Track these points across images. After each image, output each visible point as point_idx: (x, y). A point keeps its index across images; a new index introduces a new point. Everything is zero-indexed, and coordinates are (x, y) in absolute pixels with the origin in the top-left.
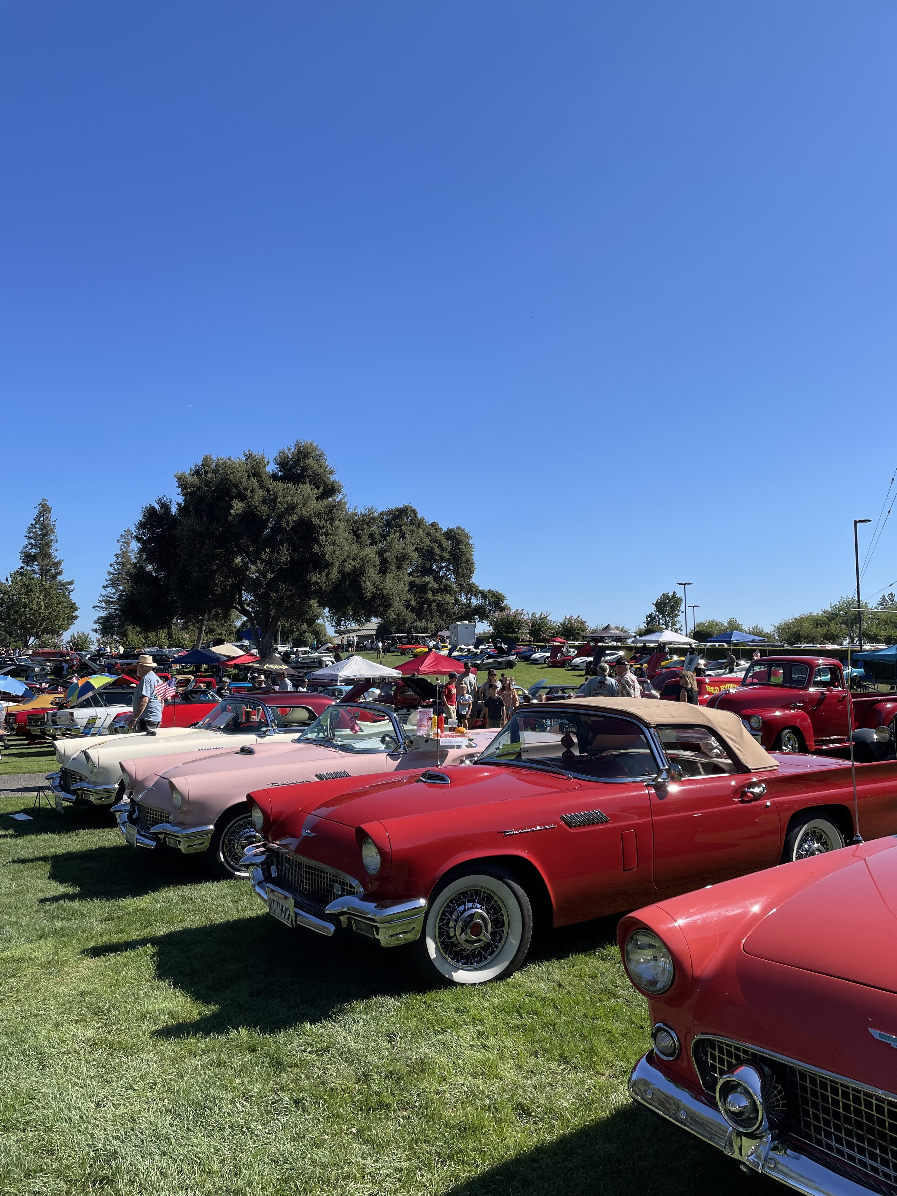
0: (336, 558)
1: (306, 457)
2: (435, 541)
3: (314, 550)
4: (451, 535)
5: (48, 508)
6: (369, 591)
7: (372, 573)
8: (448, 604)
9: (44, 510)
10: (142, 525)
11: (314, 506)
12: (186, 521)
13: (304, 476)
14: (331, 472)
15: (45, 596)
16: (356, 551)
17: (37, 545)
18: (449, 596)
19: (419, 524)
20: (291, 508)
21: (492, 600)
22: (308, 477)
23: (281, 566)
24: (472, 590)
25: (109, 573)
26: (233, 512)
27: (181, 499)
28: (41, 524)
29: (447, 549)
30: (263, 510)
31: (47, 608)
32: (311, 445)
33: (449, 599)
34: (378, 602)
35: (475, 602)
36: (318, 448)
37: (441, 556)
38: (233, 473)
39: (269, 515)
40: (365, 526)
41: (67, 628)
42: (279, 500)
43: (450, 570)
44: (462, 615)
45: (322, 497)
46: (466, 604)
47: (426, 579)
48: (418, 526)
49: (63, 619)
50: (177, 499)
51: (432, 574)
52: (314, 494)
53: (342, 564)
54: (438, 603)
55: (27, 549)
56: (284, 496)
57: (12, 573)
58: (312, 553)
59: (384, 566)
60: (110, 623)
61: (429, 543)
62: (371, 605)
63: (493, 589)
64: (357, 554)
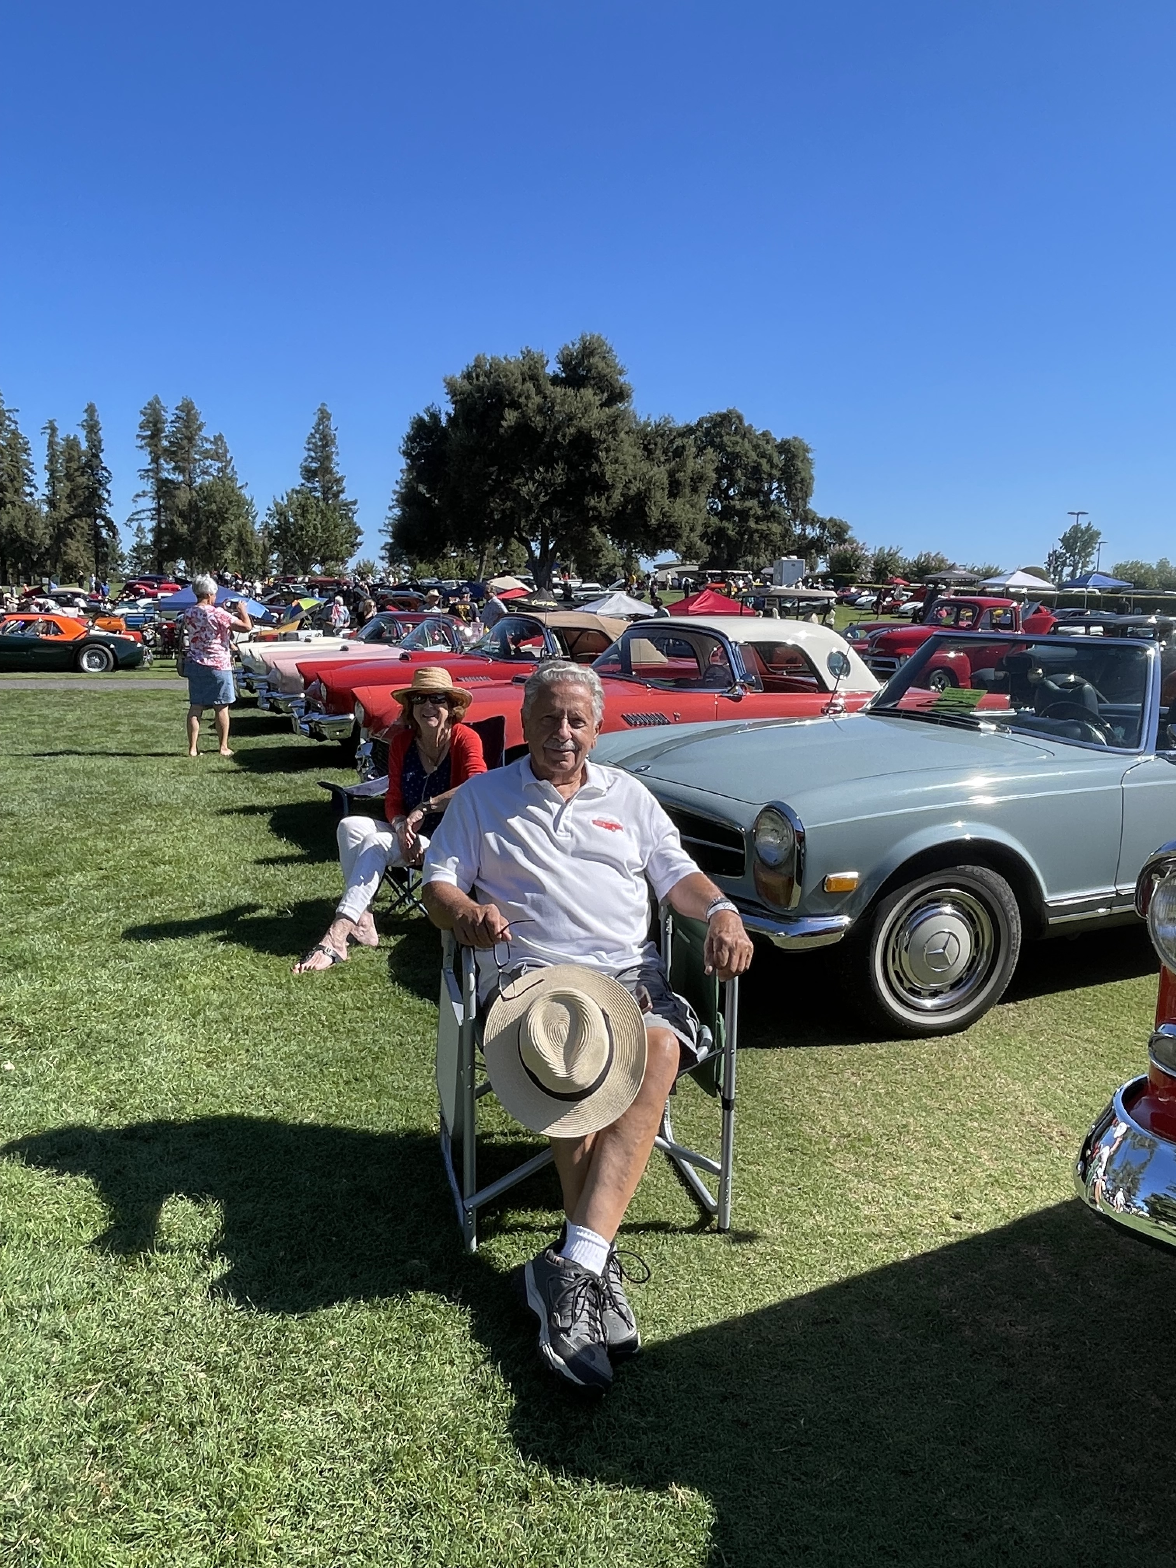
0: (618, 479)
1: (592, 354)
2: (763, 455)
3: (593, 470)
4: (784, 448)
5: (328, 413)
6: (655, 519)
7: (660, 497)
8: (774, 535)
9: (324, 416)
10: (411, 439)
11: (598, 415)
12: (456, 435)
13: (589, 378)
14: (621, 373)
15: (322, 519)
16: (645, 470)
17: (317, 458)
18: (776, 525)
19: (745, 433)
20: (571, 418)
21: (833, 531)
22: (594, 378)
23: (555, 488)
24: (807, 518)
25: (395, 492)
26: (504, 423)
27: (450, 408)
28: (321, 434)
29: (778, 466)
30: (538, 421)
31: (324, 531)
32: (599, 338)
33: (776, 528)
34: (665, 531)
35: (812, 532)
36: (606, 343)
37: (770, 475)
38: (506, 376)
39: (544, 427)
40: (659, 440)
41: (351, 555)
42: (556, 409)
43: (783, 491)
44: (791, 549)
45: (607, 403)
46: (799, 535)
47: (748, 504)
48: (744, 436)
49: (342, 545)
50: (446, 408)
51: (758, 497)
52: (597, 400)
53: (625, 486)
54: (762, 534)
55: (307, 463)
56: (562, 404)
57: (289, 491)
58: (590, 473)
59: (675, 489)
60: (398, 550)
61: (756, 458)
62: (656, 535)
63: (835, 517)
64: (644, 474)
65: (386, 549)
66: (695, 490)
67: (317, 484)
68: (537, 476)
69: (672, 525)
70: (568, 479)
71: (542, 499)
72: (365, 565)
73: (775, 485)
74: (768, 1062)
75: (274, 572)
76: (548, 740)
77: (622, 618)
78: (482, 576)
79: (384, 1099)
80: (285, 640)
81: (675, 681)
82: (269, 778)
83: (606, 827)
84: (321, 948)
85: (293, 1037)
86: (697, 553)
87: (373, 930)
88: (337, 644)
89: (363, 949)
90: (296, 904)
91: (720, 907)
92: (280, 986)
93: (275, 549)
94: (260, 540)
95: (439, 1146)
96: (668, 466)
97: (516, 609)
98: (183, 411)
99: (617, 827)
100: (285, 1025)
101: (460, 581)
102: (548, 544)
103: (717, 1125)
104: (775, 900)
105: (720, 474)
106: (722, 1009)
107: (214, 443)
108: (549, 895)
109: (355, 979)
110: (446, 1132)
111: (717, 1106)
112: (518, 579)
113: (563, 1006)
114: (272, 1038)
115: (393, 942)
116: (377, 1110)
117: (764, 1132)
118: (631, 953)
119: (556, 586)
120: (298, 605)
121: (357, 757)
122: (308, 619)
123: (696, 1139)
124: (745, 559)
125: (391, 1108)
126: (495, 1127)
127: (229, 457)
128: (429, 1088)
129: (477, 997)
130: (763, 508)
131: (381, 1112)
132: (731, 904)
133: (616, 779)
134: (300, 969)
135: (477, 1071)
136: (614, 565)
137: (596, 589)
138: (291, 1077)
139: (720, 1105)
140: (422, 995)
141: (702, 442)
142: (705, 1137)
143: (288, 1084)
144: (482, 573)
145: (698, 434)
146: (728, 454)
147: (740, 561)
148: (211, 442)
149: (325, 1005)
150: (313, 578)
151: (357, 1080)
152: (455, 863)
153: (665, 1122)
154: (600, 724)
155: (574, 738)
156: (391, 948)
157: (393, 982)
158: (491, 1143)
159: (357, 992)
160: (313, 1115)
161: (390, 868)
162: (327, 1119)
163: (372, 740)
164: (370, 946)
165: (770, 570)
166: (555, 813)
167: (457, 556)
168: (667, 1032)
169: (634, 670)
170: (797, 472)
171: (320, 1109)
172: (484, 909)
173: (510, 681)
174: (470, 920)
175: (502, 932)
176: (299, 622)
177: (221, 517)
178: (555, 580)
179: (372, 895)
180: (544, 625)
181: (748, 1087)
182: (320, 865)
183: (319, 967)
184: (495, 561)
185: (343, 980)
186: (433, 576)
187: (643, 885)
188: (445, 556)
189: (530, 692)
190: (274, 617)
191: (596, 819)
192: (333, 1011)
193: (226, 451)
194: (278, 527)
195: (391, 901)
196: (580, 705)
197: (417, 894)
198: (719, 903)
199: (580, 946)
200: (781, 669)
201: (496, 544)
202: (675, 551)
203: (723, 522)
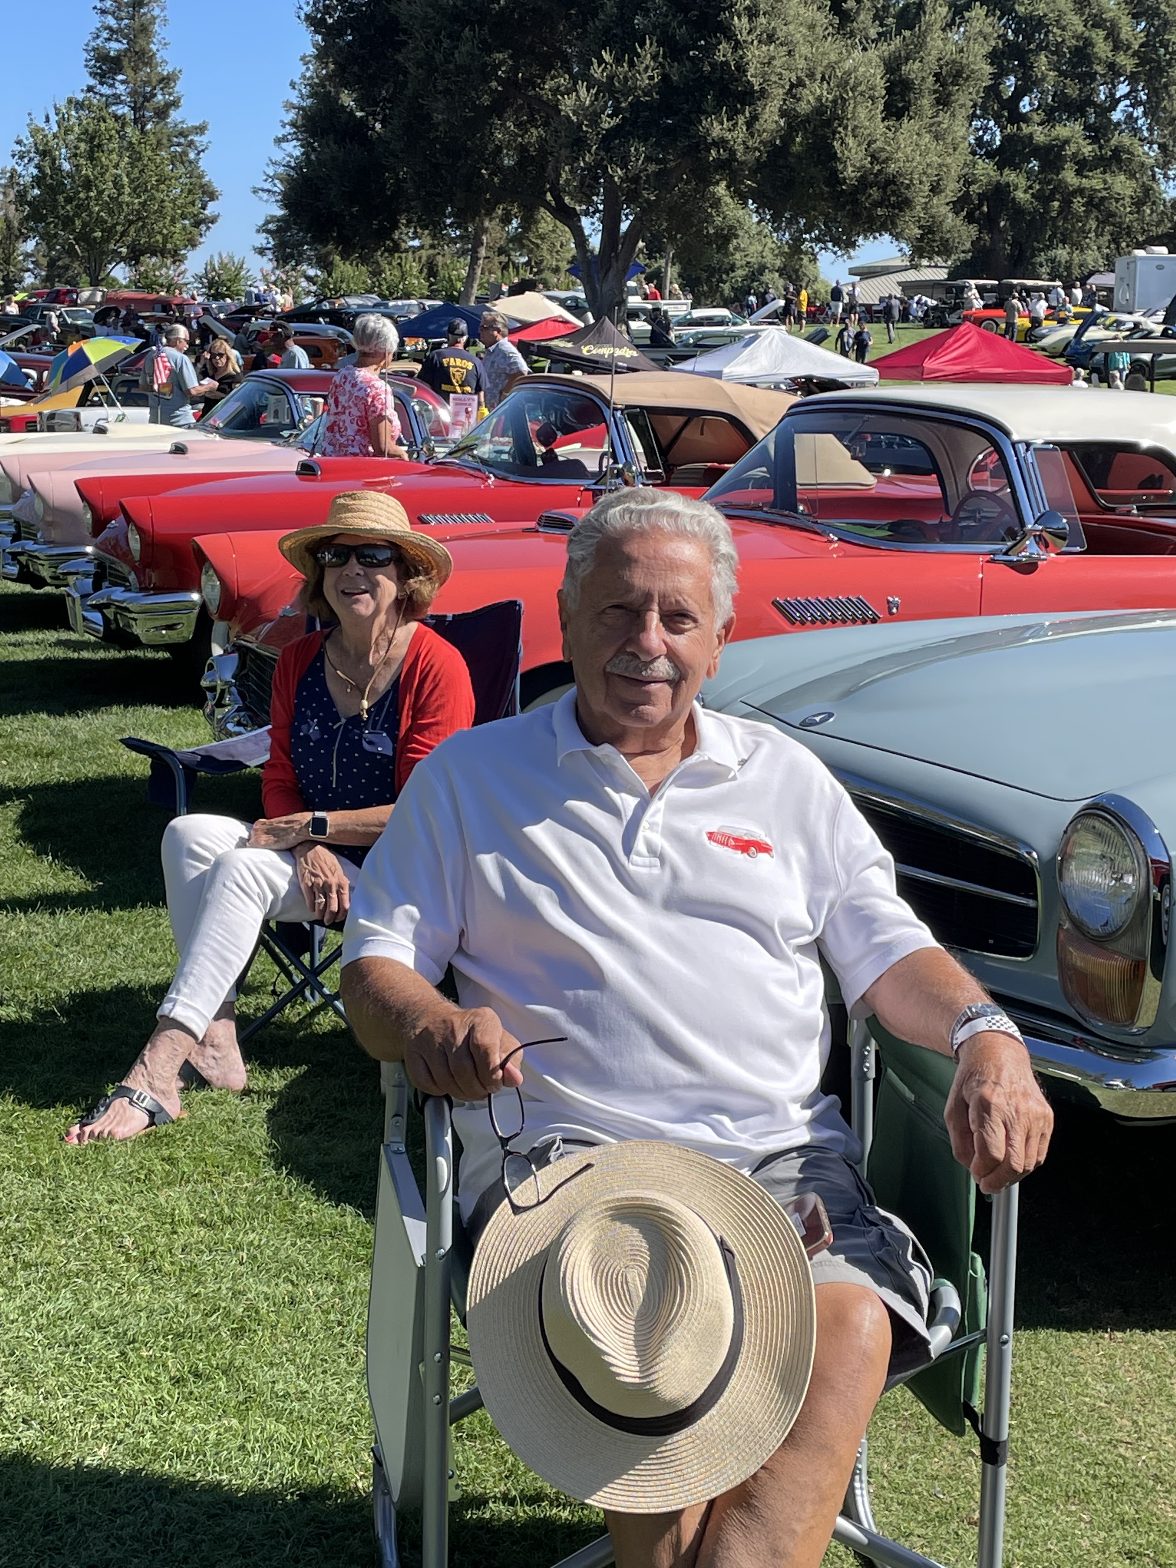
0: (774, 78)
2: (1097, 22)
3: (719, 57)
6: (853, 166)
7: (867, 116)
8: (1117, 200)
15: (132, 164)
16: (833, 57)
17: (122, 30)
18: (1122, 177)
23: (637, 98)
25: (289, 106)
29: (1129, 47)
31: (135, 191)
33: (1123, 185)
34: (874, 193)
37: (1111, 66)
41: (192, 243)
43: (1141, 103)
44: (1155, 231)
47: (1062, 131)
49: (173, 221)
51: (1084, 115)
53: (789, 93)
54: (1091, 198)
55: (99, 42)
57: (62, 104)
58: (714, 64)
59: (899, 98)
60: (294, 233)
61: (1081, 29)
62: (855, 202)
64: (832, 66)
65: (268, 231)
66: (943, 101)
67: (121, 89)
68: (597, 71)
69: (891, 181)
70: (665, 77)
71: (607, 123)
72: (223, 266)
74: (1083, 1361)
75: (29, 279)
76: (615, 655)
77: (777, 388)
78: (476, 292)
79: (255, 1418)
80: (51, 429)
81: (893, 527)
82: (16, 725)
83: (736, 848)
84: (124, 1092)
85: (64, 1280)
86: (945, 243)
87: (236, 1054)
88: (162, 438)
89: (215, 1095)
90: (72, 996)
91: (981, 1025)
92: (38, 1172)
93: (31, 229)
95: (370, 1523)
96: (887, 49)
97: (547, 364)
99: (763, 848)
100: (47, 1256)
101: (428, 303)
102: (619, 221)
103: (969, 1496)
104: (1104, 1009)
105: (1000, 66)
106: (983, 1246)
108: (612, 991)
109: (199, 1160)
110: (388, 1493)
111: (973, 1454)
112: (550, 298)
113: (636, 1232)
114: (20, 1282)
115: (278, 1080)
116: (240, 1441)
117: (1070, 1514)
118: (787, 1119)
119: (634, 314)
120: (81, 353)
121: (204, 683)
122: (101, 383)
123: (923, 1524)
124: (1052, 253)
125: (270, 1439)
126: (490, 1485)
128: (350, 1396)
129: (455, 1204)
130: (1095, 140)
131: (249, 1446)
132: (1006, 1019)
133: (758, 745)
134: (80, 1137)
135: (452, 1363)
136: (762, 269)
137: (722, 322)
138: (60, 1366)
139: (977, 1451)
140: (338, 1197)
142: (943, 1519)
143: (52, 1381)
144: (475, 286)
146: (1019, 20)
147: (1042, 258)
149: (134, 1214)
150: (111, 293)
151: (197, 1375)
152: (412, 918)
153: (857, 1484)
154: (727, 627)
155: (672, 655)
156: (273, 1094)
157: (278, 1168)
158: (480, 1519)
159: (200, 1188)
160: (104, 1449)
161: (272, 924)
162: (134, 1457)
163: (238, 648)
164: (229, 1090)
165: (1107, 279)
166: (628, 813)
167: (421, 247)
168: (865, 1292)
169: (803, 502)
171: (120, 1436)
172: (468, 1019)
173: (533, 524)
174: (438, 1039)
175: (503, 1066)
176: (80, 390)
178: (634, 301)
179: (232, 980)
180: (607, 403)
181: (1038, 1415)
182: (125, 914)
183: (121, 1131)
184: (503, 258)
185: (169, 1160)
186: (370, 291)
187: (813, 973)
188: (396, 248)
189: (578, 554)
190: (28, 376)
191: (714, 829)
192: (149, 1228)
194: (38, 181)
195: (274, 992)
196: (686, 582)
197: (330, 980)
198: (978, 1015)
199: (676, 1102)
200: (1126, 500)
201: (506, 220)
202: (897, 237)
203: (1006, 171)
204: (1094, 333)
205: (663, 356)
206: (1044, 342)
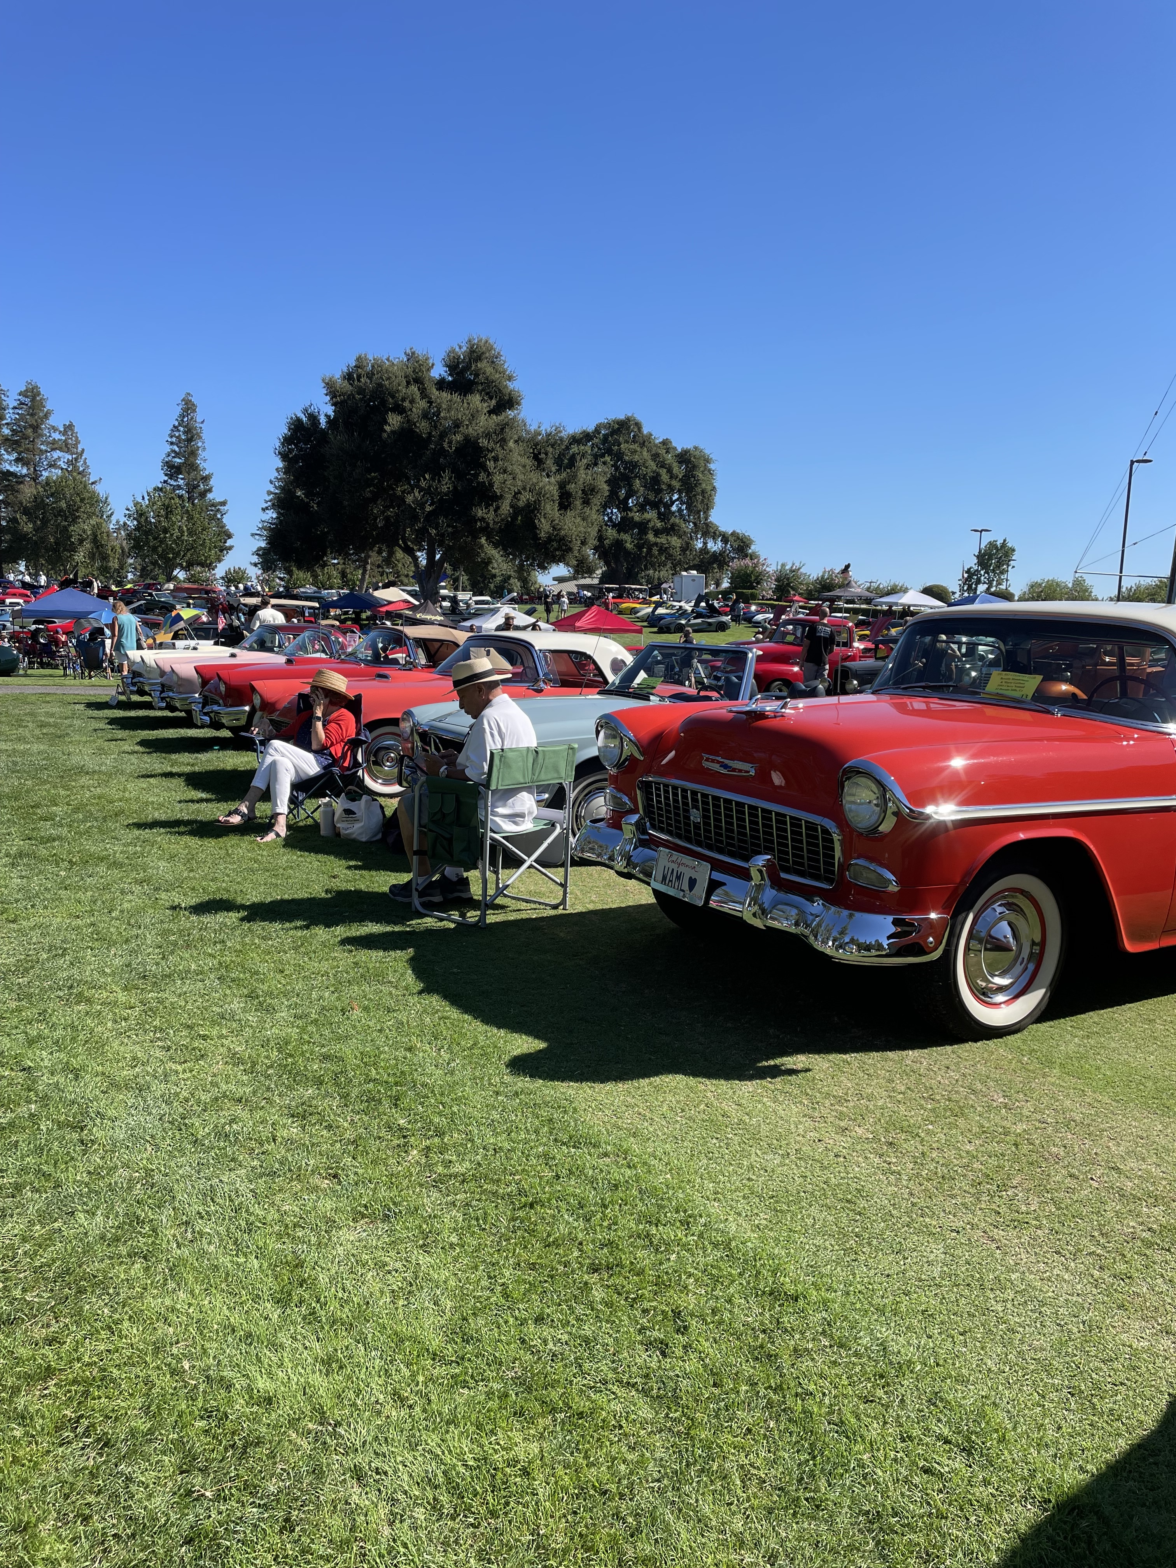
0: (507, 490)
1: (479, 358)
2: (662, 465)
3: (480, 479)
4: (684, 458)
5: (193, 405)
6: (545, 532)
7: (551, 509)
8: (674, 549)
9: (188, 407)
10: (287, 440)
11: (485, 422)
12: (335, 439)
13: (477, 383)
14: (510, 378)
15: (187, 520)
16: (535, 480)
17: (181, 453)
18: (676, 538)
19: (644, 442)
20: (457, 425)
21: (736, 545)
22: (482, 384)
23: (442, 497)
24: (709, 531)
25: (269, 493)
26: (387, 428)
27: (330, 410)
28: (186, 427)
29: (677, 477)
30: (423, 426)
31: (190, 534)
32: (487, 341)
33: (675, 542)
34: (555, 544)
35: (714, 546)
36: (495, 346)
37: (669, 486)
38: (389, 379)
39: (430, 434)
40: (550, 449)
41: (219, 560)
42: (442, 415)
43: (684, 503)
44: (692, 564)
45: (495, 411)
46: (701, 550)
47: (647, 516)
48: (643, 445)
49: (210, 550)
50: (325, 409)
51: (658, 509)
52: (485, 407)
53: (514, 496)
54: (661, 547)
55: (170, 458)
56: (449, 410)
57: (150, 489)
58: (478, 483)
59: (565, 502)
60: (272, 556)
61: (655, 468)
62: (547, 549)
63: (738, 531)
64: (534, 485)
65: (257, 554)
66: (586, 502)
67: (181, 482)
68: (423, 484)
69: (563, 539)
70: (455, 487)
71: (428, 508)
72: (235, 571)
73: (676, 496)
75: (132, 577)
78: (365, 586)
80: (165, 648)
86: (591, 567)
93: (134, 552)
94: (118, 541)
96: (559, 478)
98: (27, 397)
101: (342, 591)
102: (435, 554)
105: (615, 486)
107: (64, 433)
112: (403, 590)
119: (443, 599)
120: (178, 615)
122: (187, 629)
124: (644, 573)
127: (80, 449)
130: (662, 520)
136: (507, 577)
137: (487, 603)
141: (599, 449)
144: (366, 583)
145: (596, 440)
146: (625, 463)
147: (639, 575)
148: (60, 432)
167: (338, 563)
170: (698, 483)
176: (176, 632)
177: (72, 514)
178: (443, 592)
184: (380, 569)
186: (311, 584)
188: (325, 564)
193: (78, 442)
194: (137, 528)
201: (380, 552)
202: (567, 564)
203: (622, 534)
204: (661, 611)
205: (457, 619)
206: (639, 615)
